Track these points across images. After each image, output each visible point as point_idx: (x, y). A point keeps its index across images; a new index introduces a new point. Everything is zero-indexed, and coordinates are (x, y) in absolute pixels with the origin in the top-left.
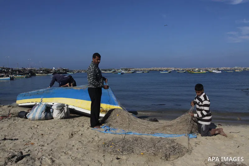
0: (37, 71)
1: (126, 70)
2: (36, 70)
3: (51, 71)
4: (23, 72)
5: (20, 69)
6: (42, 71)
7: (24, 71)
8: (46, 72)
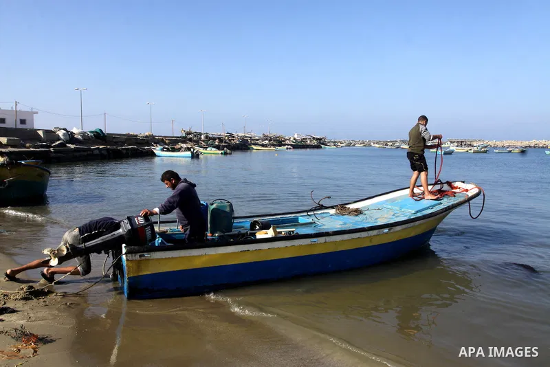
0: (258, 140)
1: (461, 143)
2: (257, 138)
3: (288, 142)
4: (228, 141)
5: (222, 134)
6: (267, 142)
7: (230, 140)
8: (275, 143)
